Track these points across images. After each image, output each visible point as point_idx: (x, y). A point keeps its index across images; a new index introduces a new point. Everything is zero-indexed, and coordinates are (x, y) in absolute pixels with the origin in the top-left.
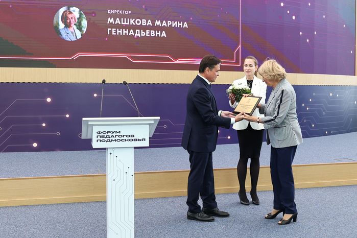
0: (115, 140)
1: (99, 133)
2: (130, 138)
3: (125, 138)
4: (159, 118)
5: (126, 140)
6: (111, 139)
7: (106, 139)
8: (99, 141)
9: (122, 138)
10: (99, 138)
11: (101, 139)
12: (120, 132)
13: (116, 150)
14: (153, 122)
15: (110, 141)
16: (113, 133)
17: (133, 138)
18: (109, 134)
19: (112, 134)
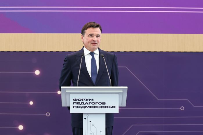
0: (89, 107)
1: (75, 100)
2: (102, 105)
3: (97, 105)
4: (127, 87)
5: (98, 107)
6: (85, 105)
7: (81, 106)
8: (75, 107)
9: (95, 105)
10: (75, 105)
11: (77, 105)
12: (93, 100)
13: (90, 116)
14: (122, 91)
15: (84, 108)
16: (87, 100)
17: (104, 105)
18: (83, 101)
19: (87, 102)
